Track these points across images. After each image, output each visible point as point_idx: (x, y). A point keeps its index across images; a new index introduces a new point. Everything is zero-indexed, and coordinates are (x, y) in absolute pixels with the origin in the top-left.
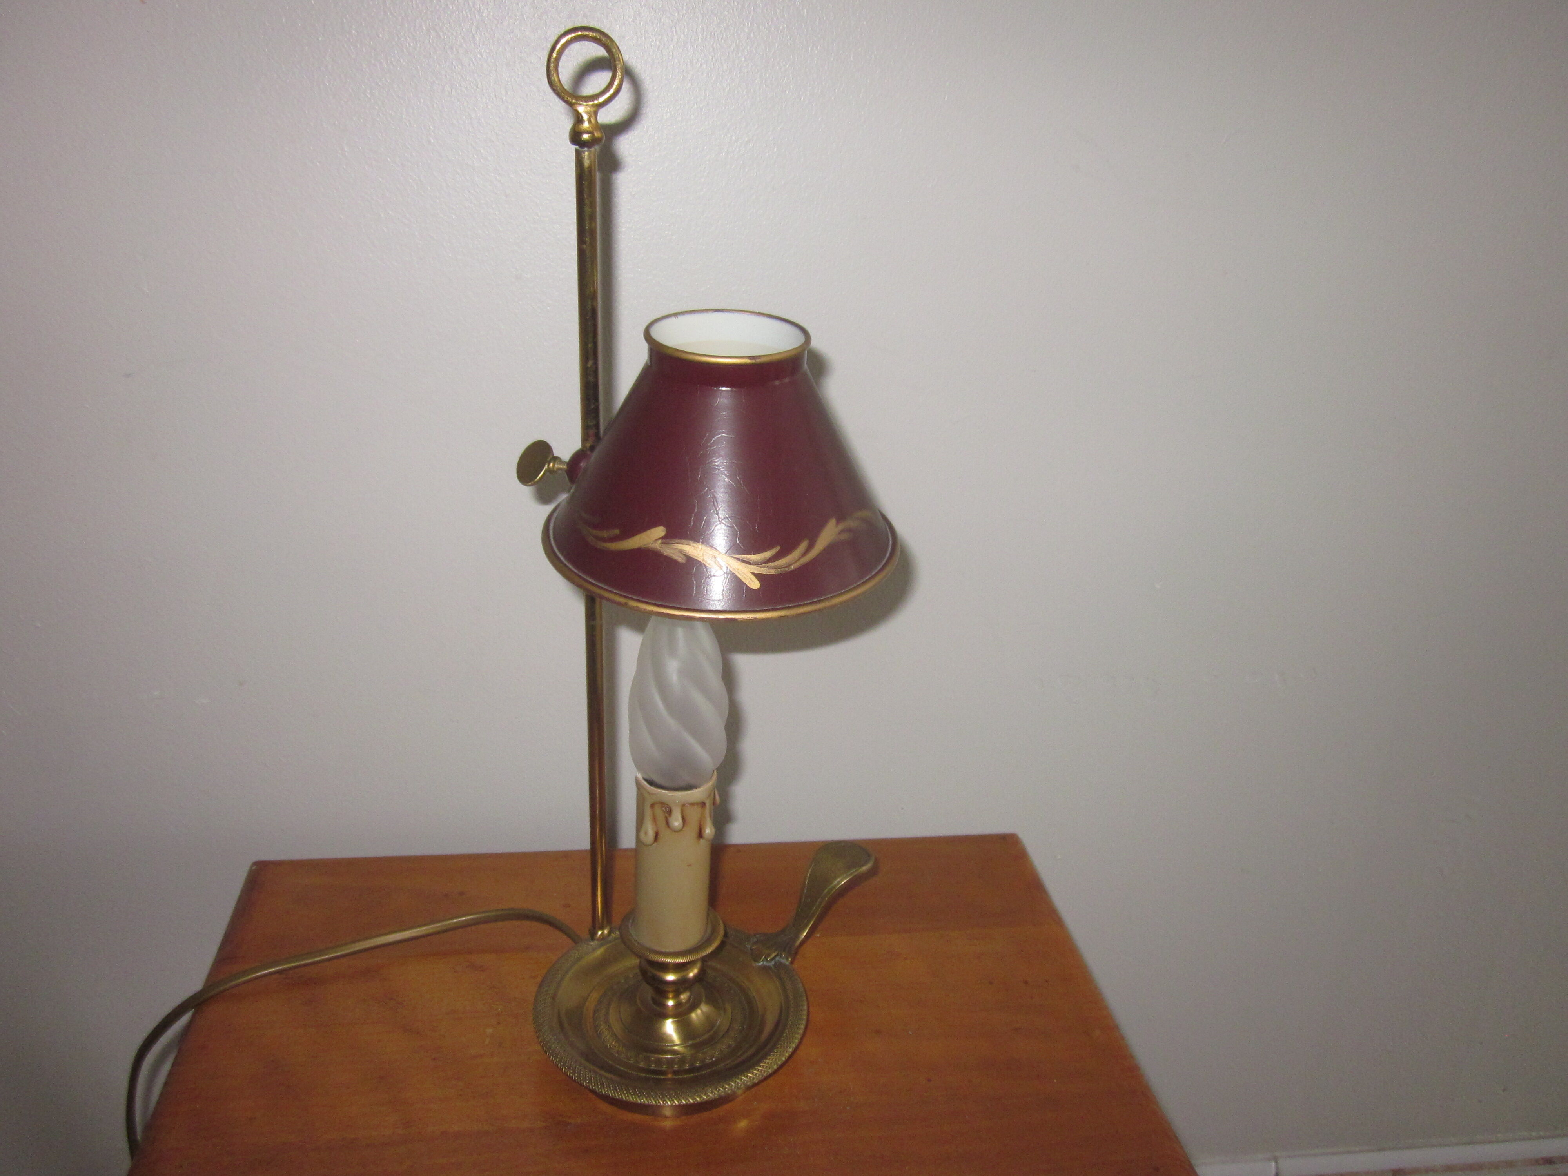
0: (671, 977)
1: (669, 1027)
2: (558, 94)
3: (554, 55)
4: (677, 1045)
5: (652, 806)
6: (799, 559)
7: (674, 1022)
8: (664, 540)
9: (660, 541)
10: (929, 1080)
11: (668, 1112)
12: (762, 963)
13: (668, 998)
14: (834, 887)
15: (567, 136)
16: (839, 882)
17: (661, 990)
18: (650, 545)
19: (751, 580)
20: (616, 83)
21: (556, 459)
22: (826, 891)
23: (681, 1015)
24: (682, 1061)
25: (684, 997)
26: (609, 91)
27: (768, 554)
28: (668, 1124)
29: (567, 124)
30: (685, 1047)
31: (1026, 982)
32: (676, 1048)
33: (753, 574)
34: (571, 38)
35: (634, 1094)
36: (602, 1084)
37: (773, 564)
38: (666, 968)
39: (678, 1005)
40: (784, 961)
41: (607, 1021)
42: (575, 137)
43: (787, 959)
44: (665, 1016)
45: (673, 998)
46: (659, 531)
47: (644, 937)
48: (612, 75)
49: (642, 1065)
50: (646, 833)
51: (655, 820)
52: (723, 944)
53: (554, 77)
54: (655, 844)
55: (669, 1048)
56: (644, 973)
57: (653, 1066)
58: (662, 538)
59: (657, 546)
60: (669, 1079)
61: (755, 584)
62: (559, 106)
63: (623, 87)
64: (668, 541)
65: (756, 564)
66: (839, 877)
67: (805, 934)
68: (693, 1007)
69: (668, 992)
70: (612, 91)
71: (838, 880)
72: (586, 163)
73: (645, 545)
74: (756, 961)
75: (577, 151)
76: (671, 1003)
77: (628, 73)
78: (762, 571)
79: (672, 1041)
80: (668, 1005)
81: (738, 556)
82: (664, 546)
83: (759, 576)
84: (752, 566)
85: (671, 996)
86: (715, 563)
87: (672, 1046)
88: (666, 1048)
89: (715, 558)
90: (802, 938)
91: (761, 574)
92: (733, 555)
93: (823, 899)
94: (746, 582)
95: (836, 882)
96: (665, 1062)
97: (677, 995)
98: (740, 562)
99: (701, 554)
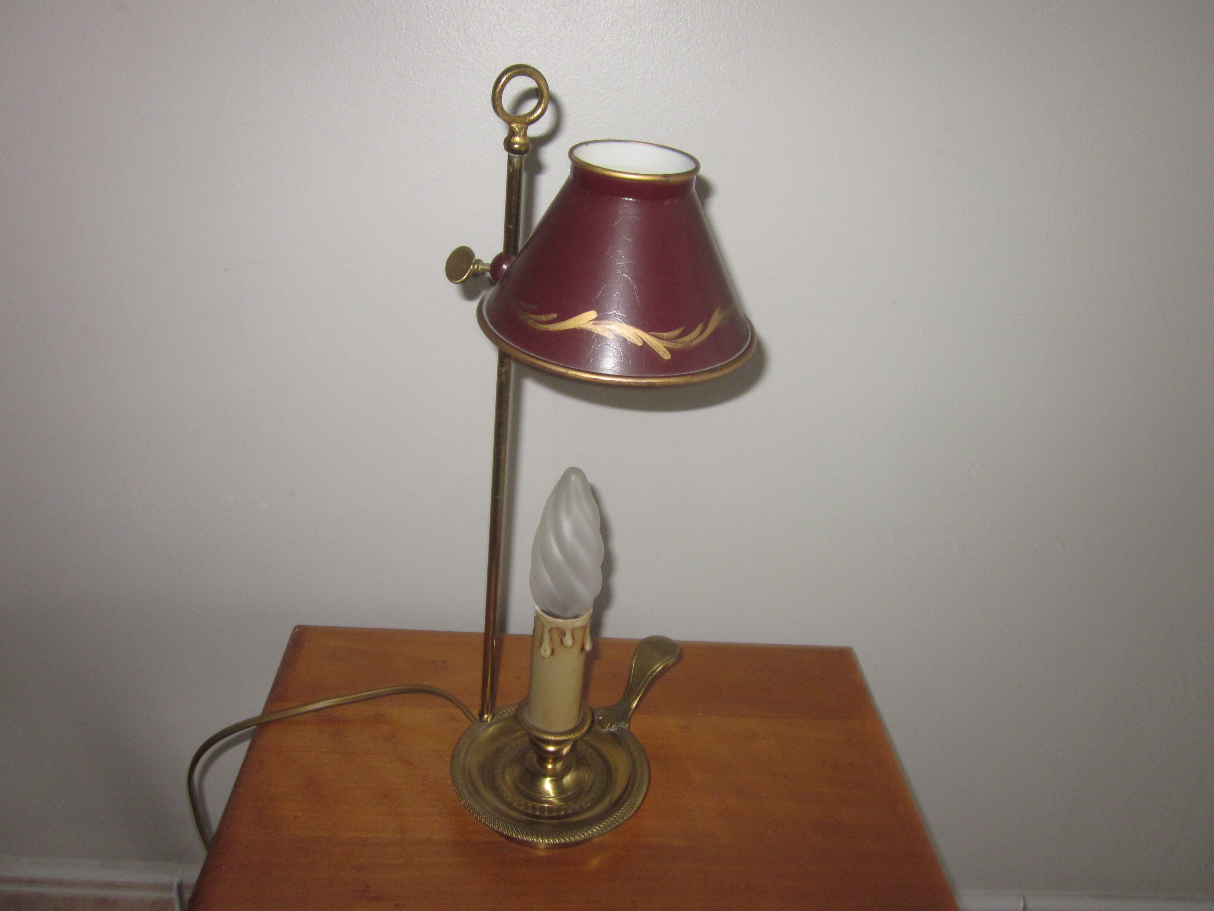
0: (551, 749)
1: (548, 785)
4: (552, 797)
5: (550, 631)
6: (698, 336)
7: (551, 781)
8: (595, 322)
9: (591, 323)
11: (540, 847)
13: (548, 763)
17: (543, 757)
18: (584, 326)
19: (664, 352)
21: (479, 262)
23: (557, 779)
24: (550, 810)
25: (559, 764)
27: (677, 332)
28: (542, 854)
30: (556, 800)
32: (551, 799)
33: (665, 347)
37: (680, 340)
38: (549, 742)
39: (554, 769)
40: (623, 726)
43: (625, 725)
44: (546, 776)
45: (552, 763)
46: (592, 314)
49: (529, 811)
50: (545, 650)
51: (551, 640)
54: (551, 657)
55: (546, 799)
56: (532, 745)
57: (537, 813)
58: (595, 320)
59: (590, 326)
60: (543, 823)
61: (667, 356)
64: (598, 322)
65: (668, 340)
68: (565, 772)
69: (548, 759)
73: (579, 326)
74: (605, 728)
76: (550, 766)
78: (673, 345)
79: (549, 794)
80: (548, 768)
81: (655, 333)
82: (596, 326)
83: (669, 349)
84: (665, 342)
85: (550, 761)
86: (637, 339)
87: (548, 798)
88: (544, 799)
89: (637, 335)
90: (634, 707)
91: (671, 348)
92: (650, 333)
93: (647, 679)
94: (661, 354)
95: (655, 667)
96: (543, 809)
97: (555, 761)
98: (656, 339)
99: (625, 332)
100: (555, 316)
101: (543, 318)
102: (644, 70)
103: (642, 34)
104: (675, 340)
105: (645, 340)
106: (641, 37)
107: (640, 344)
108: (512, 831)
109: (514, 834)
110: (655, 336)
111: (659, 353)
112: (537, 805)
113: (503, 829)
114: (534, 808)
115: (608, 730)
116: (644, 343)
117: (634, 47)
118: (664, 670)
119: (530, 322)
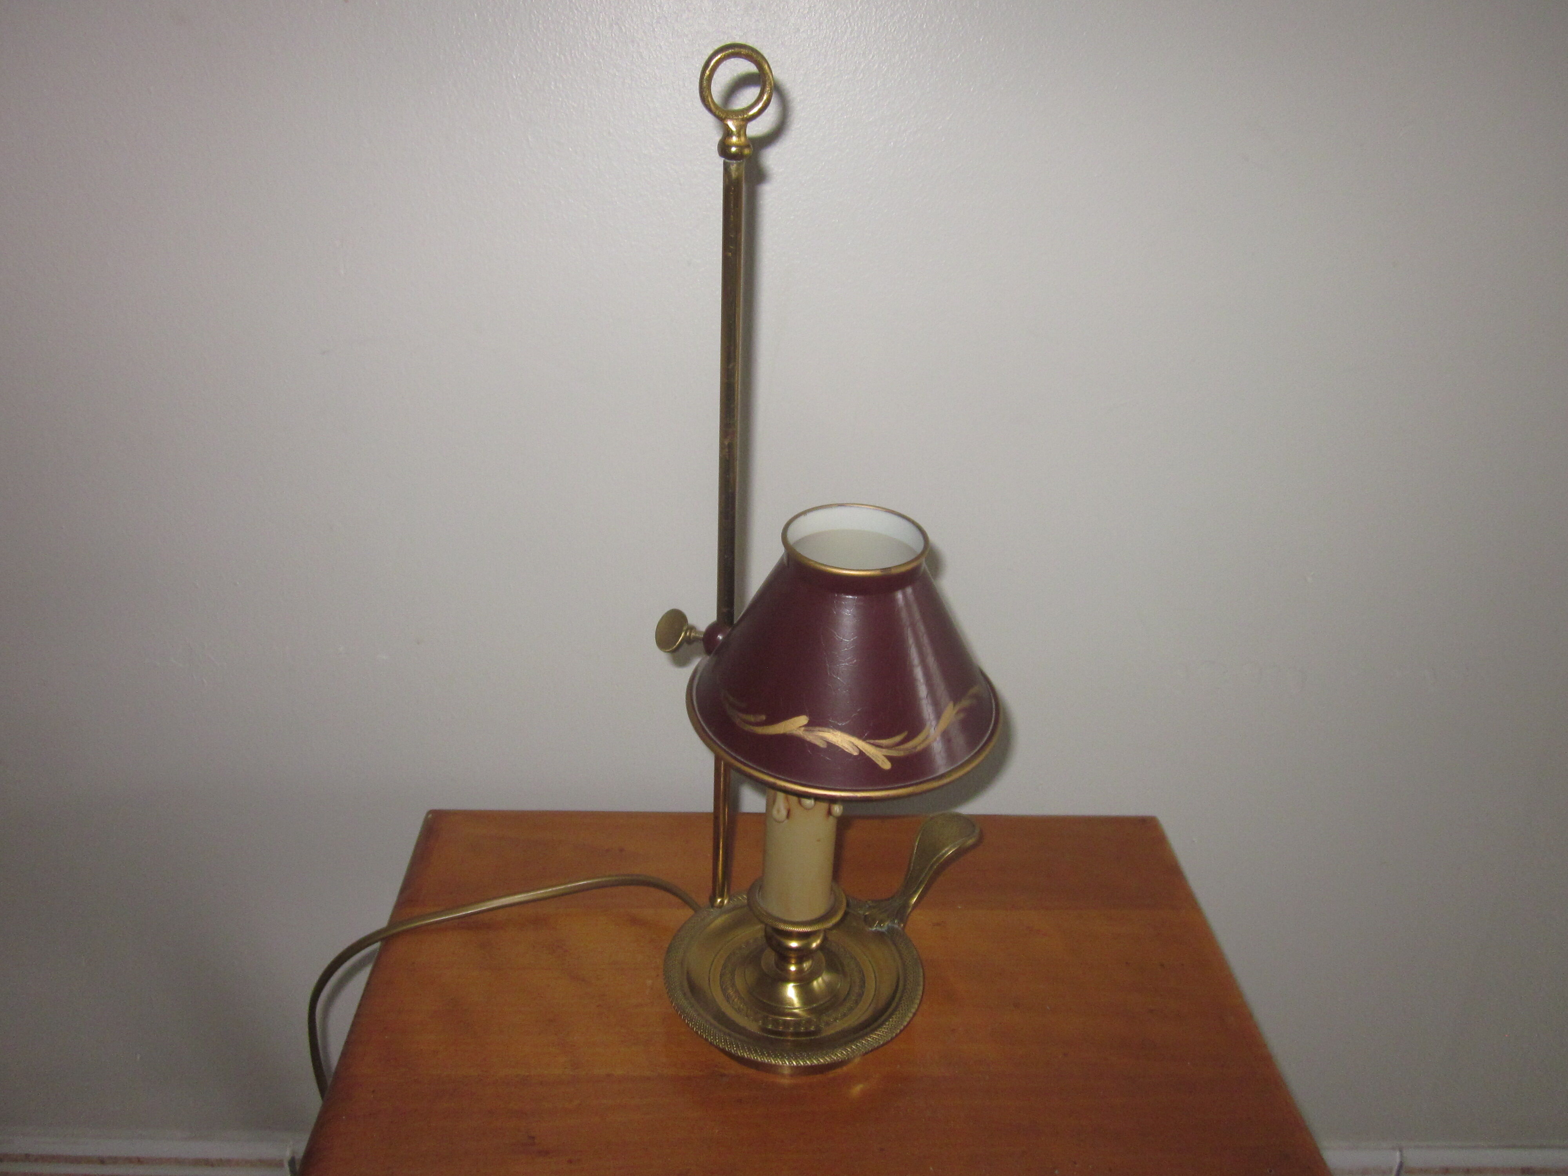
0: (794, 944)
1: (791, 992)
2: (710, 110)
3: (708, 72)
4: (796, 1008)
7: (795, 987)
8: (807, 728)
9: (803, 728)
10: (1065, 1055)
11: (786, 1072)
12: (875, 928)
13: (790, 963)
14: (943, 855)
15: (715, 148)
16: (947, 852)
17: (784, 955)
18: (794, 731)
19: (884, 761)
20: (765, 97)
21: (692, 628)
22: (935, 859)
23: (803, 982)
24: (797, 1024)
25: (806, 965)
26: (758, 105)
27: (898, 739)
28: (786, 1081)
29: (717, 137)
30: (803, 1011)
31: (1162, 965)
32: (796, 1010)
33: (884, 755)
34: (725, 55)
35: (761, 1055)
36: (737, 1046)
37: (902, 747)
38: (791, 935)
39: (800, 971)
40: (896, 926)
41: (733, 985)
42: (724, 149)
43: (899, 925)
44: (787, 980)
45: (796, 964)
46: (803, 720)
47: (773, 906)
48: (761, 90)
49: (770, 1027)
50: (778, 811)
52: (846, 914)
53: (706, 93)
54: (788, 821)
55: (790, 1011)
56: (769, 938)
57: (781, 1029)
58: (805, 726)
59: (801, 733)
60: (788, 1041)
61: (887, 765)
62: (709, 120)
63: (772, 100)
64: (810, 728)
65: (888, 747)
66: (947, 845)
67: (915, 899)
68: (814, 974)
69: (791, 957)
70: (760, 105)
71: (946, 849)
72: (734, 175)
73: (789, 732)
74: (871, 926)
75: (725, 163)
76: (793, 968)
77: (778, 89)
78: (893, 753)
79: (793, 1005)
80: (790, 970)
81: (872, 741)
82: (807, 733)
83: (890, 758)
84: (884, 750)
85: (793, 961)
86: (853, 748)
87: (791, 1009)
88: (787, 1011)
89: (853, 743)
90: (913, 903)
91: (891, 756)
92: (868, 741)
93: (932, 866)
94: (880, 763)
95: (944, 851)
96: (786, 1024)
97: (800, 961)
98: (874, 747)
99: (840, 740)
100: (763, 717)
101: (752, 718)
102: (854, 68)
103: (850, 21)
104: (897, 748)
105: (861, 749)
106: (848, 24)
107: (856, 754)
108: (742, 1050)
109: (745, 1054)
110: (873, 744)
111: (878, 763)
112: (780, 1019)
113: (730, 1047)
114: (776, 1023)
115: (876, 930)
116: (861, 753)
117: (839, 38)
118: (960, 853)
119: (737, 721)
